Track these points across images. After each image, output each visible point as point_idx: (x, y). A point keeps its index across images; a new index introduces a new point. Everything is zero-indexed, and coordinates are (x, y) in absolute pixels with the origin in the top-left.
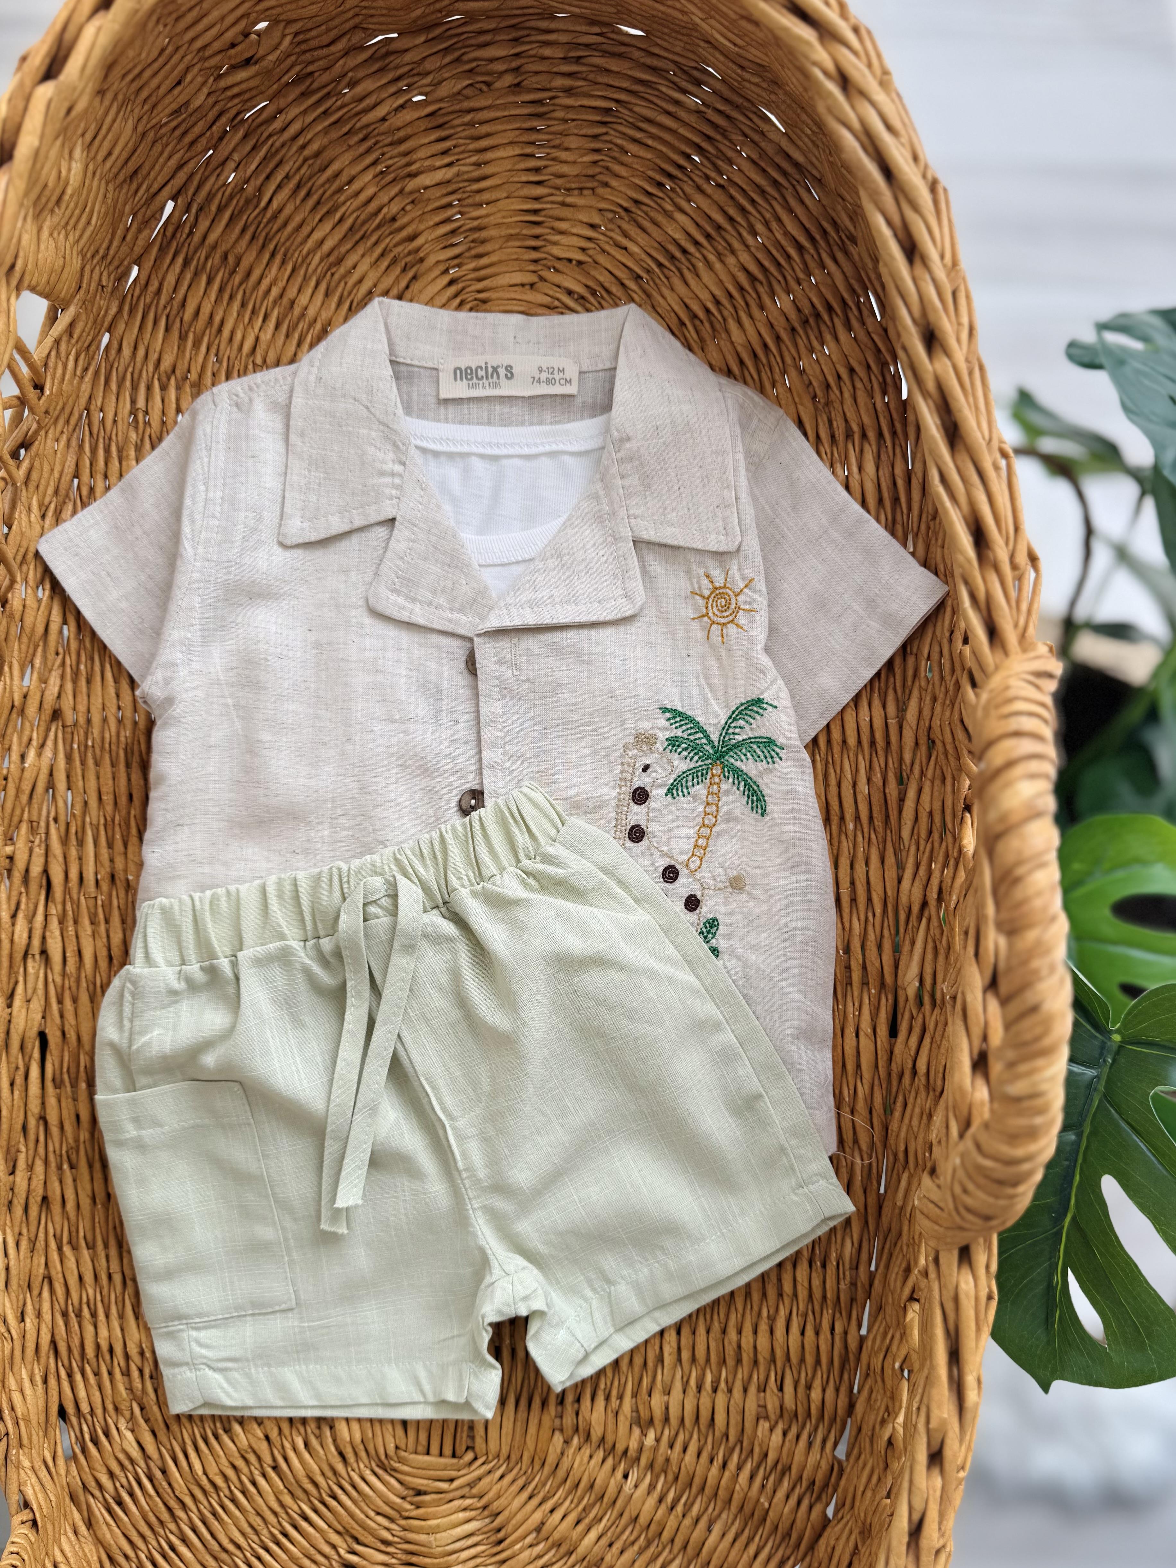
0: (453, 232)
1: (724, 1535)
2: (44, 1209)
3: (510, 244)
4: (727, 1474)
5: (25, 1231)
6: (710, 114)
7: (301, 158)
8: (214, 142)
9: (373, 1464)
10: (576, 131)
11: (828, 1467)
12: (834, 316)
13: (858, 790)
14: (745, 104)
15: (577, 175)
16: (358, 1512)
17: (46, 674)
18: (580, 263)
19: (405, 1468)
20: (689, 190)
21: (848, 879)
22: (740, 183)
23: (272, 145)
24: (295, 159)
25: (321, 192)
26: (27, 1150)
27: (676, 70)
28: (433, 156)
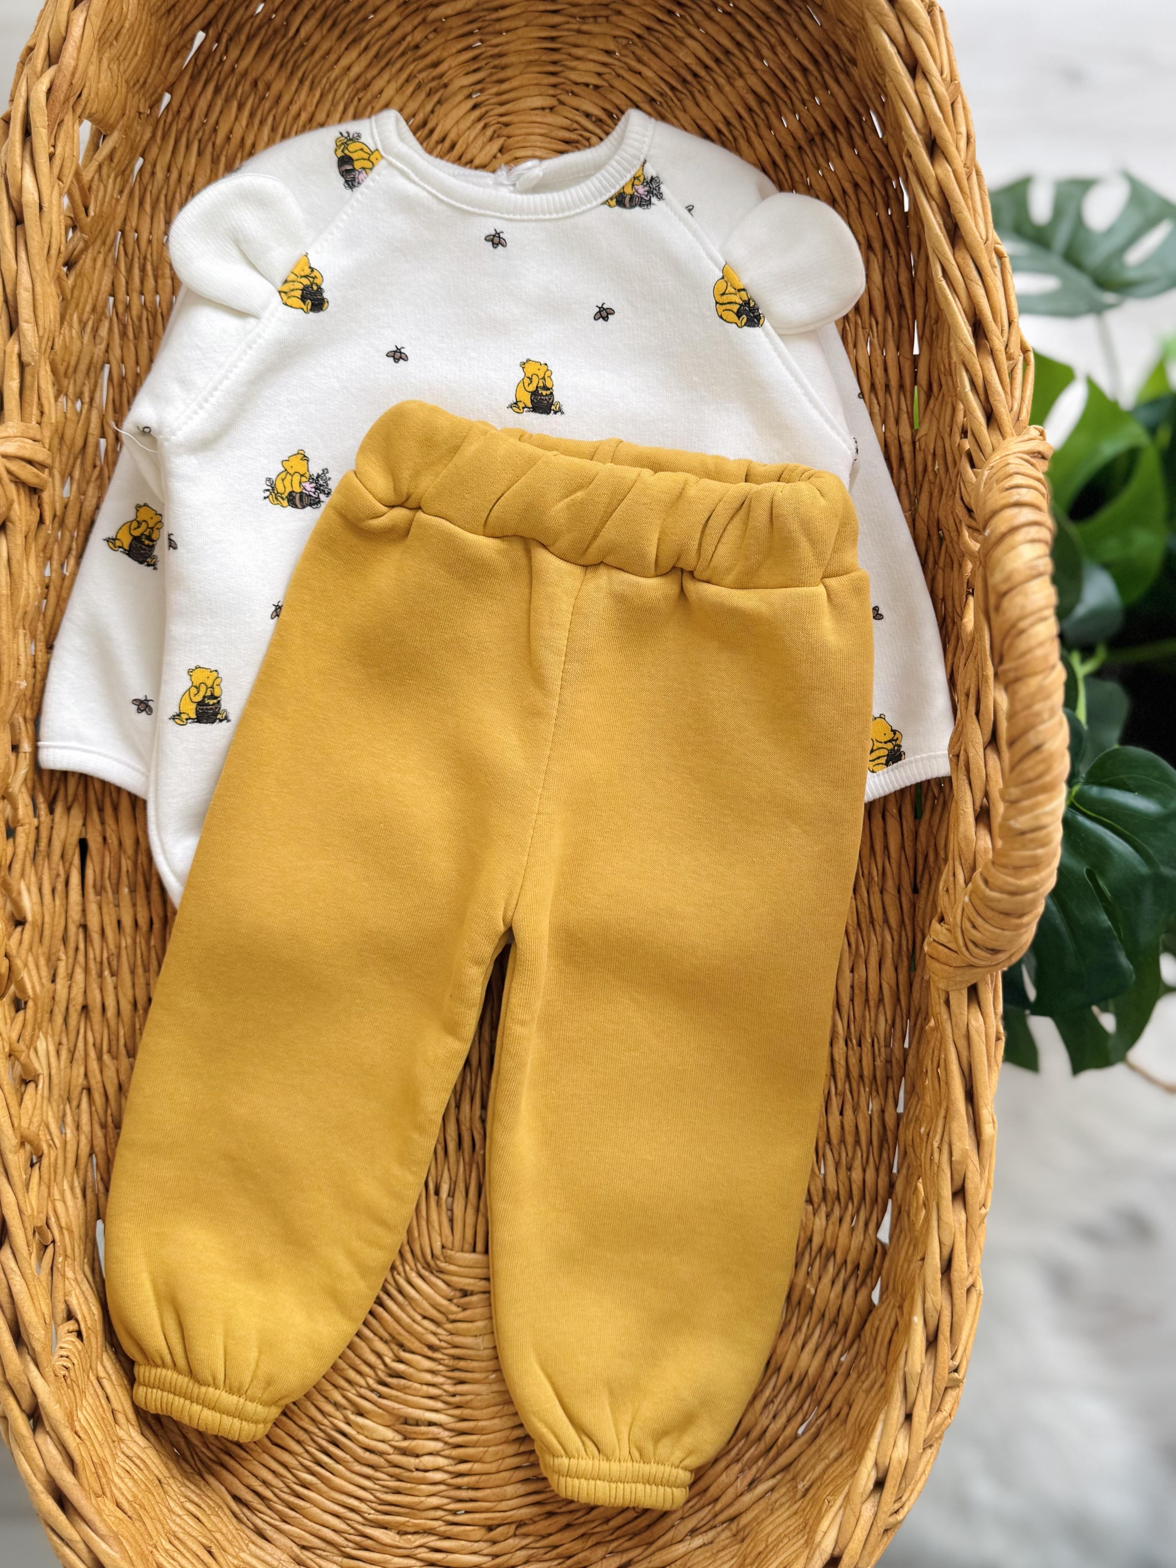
0: (475, 58)
2: (84, 1018)
3: (529, 70)
5: (64, 1040)
9: (419, 1266)
11: (873, 1249)
12: (838, 135)
15: (592, 5)
16: (404, 1316)
17: (86, 485)
18: (596, 87)
19: (452, 1268)
20: (698, 17)
22: (746, 10)
25: (346, 21)
26: (67, 958)
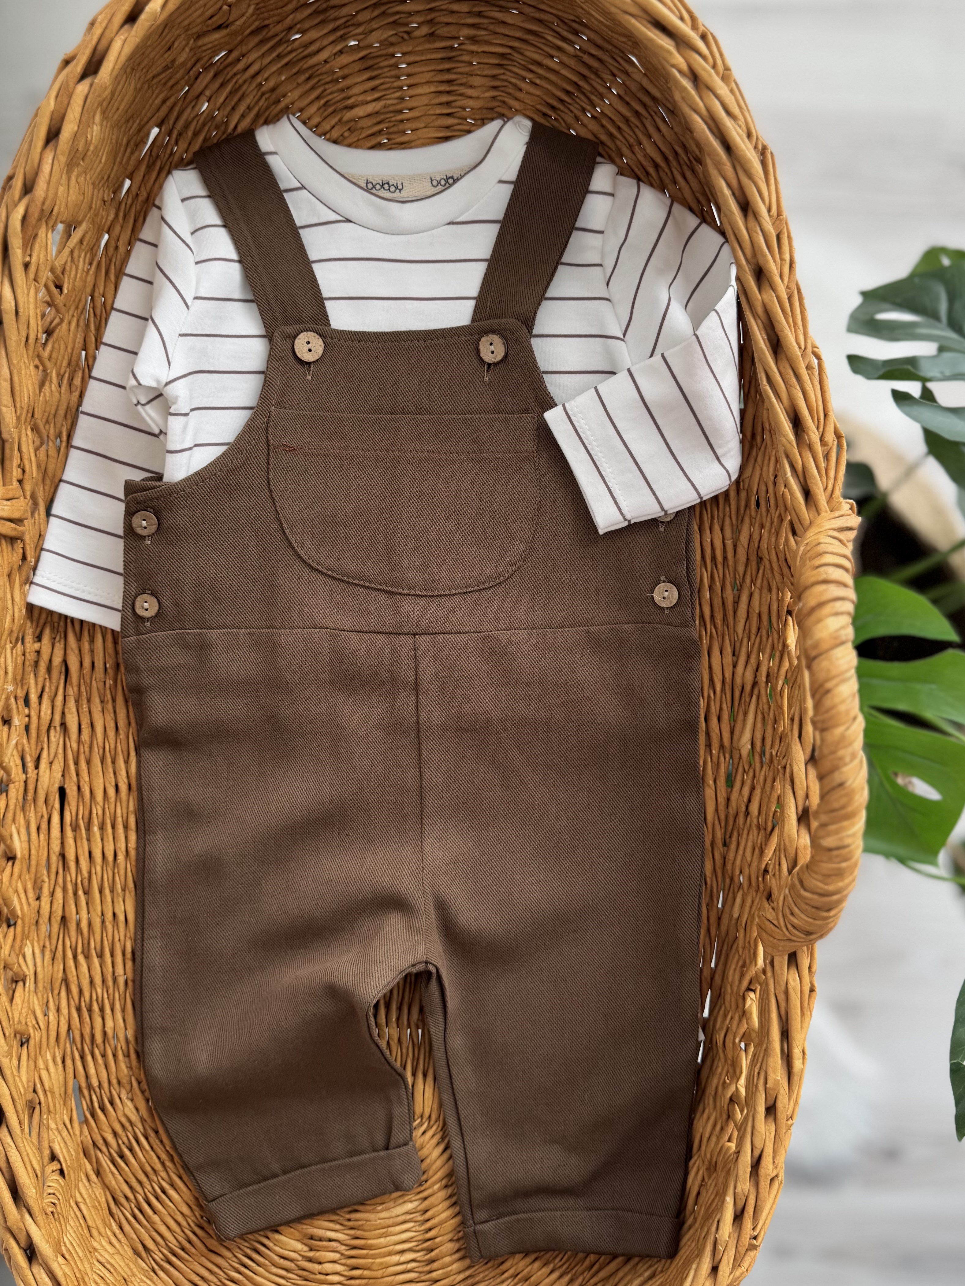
2: (63, 926)
5: (48, 944)
6: (586, 58)
7: (259, 94)
8: (191, 82)
10: (479, 73)
14: (614, 50)
20: (569, 120)
22: (610, 114)
23: (236, 82)
24: (255, 93)
26: (50, 880)
27: (559, 23)
28: (365, 92)
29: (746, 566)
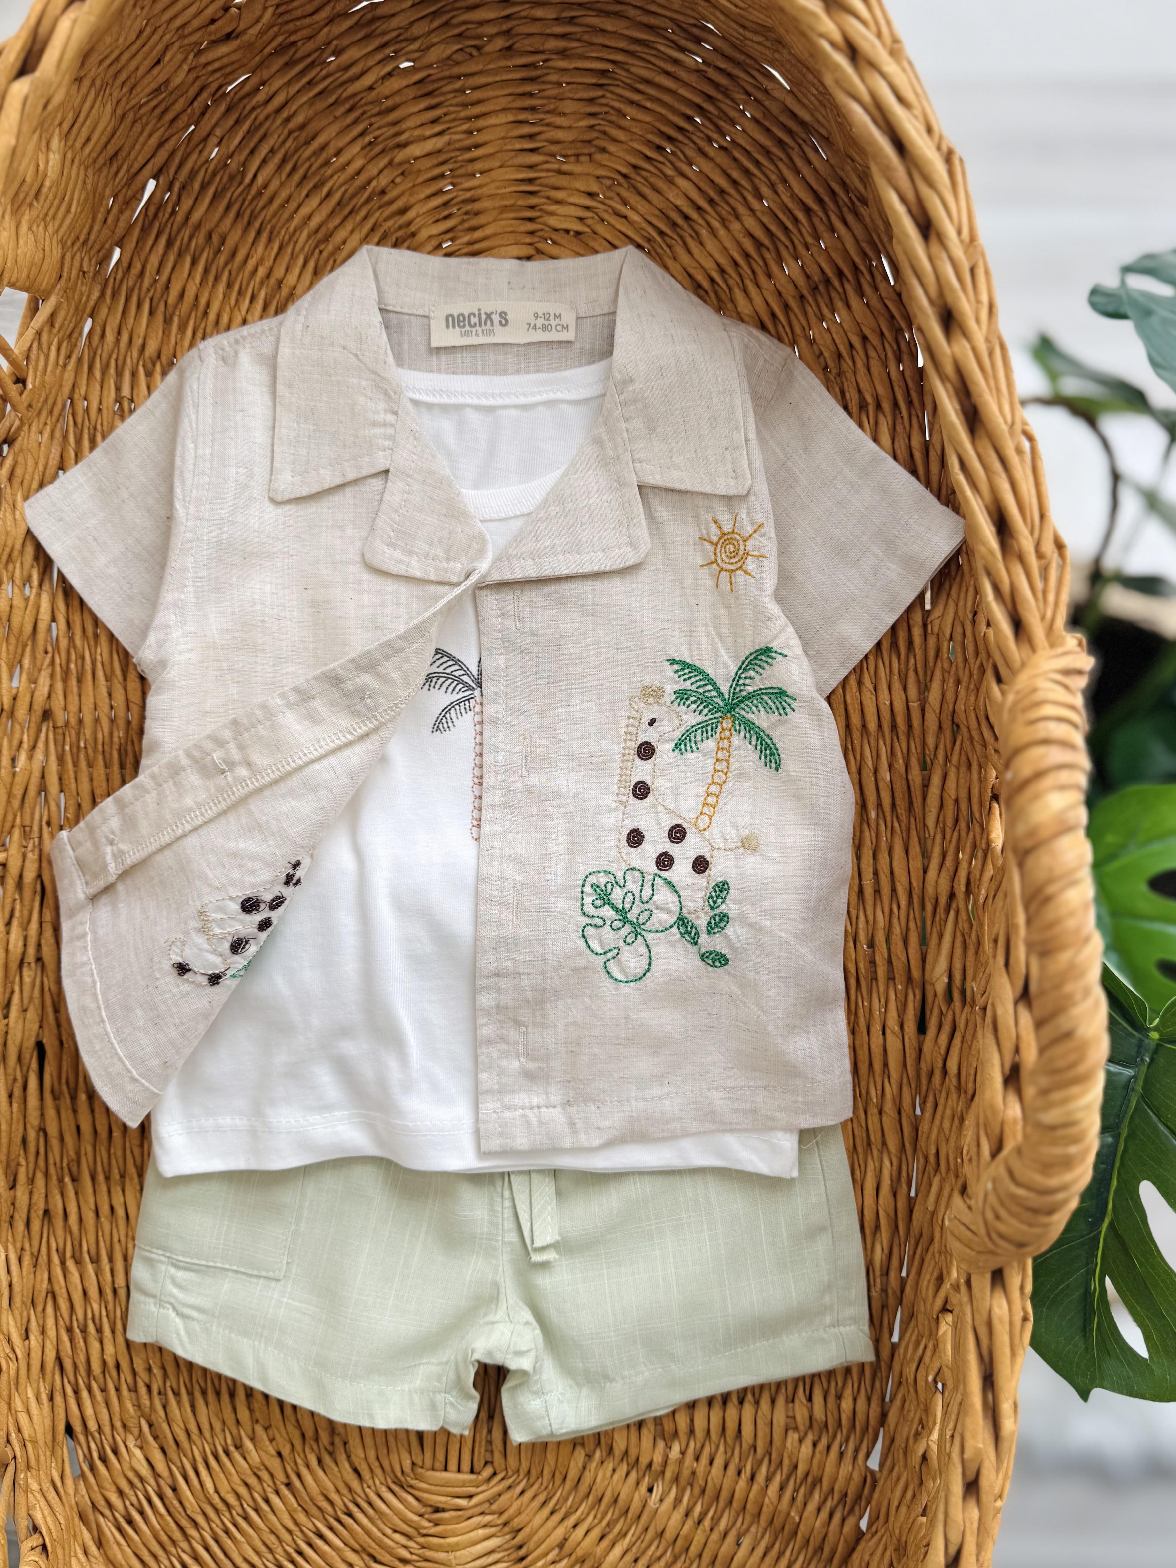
0: (445, 204)
1: (753, 1549)
2: (46, 1223)
3: (504, 216)
4: (755, 1487)
5: (27, 1246)
6: (711, 73)
7: (286, 132)
8: (195, 118)
9: (390, 1481)
10: (571, 95)
11: (862, 1478)
12: (845, 282)
13: (879, 777)
14: (748, 61)
15: (573, 142)
16: (375, 1530)
17: (36, 673)
18: (578, 233)
19: (423, 1485)
20: (690, 153)
21: (871, 870)
22: (744, 144)
23: (256, 118)
24: (280, 132)
25: (307, 165)
26: (27, 1163)
27: (675, 28)
28: (422, 125)
29: (938, 737)
